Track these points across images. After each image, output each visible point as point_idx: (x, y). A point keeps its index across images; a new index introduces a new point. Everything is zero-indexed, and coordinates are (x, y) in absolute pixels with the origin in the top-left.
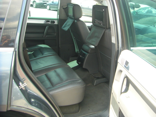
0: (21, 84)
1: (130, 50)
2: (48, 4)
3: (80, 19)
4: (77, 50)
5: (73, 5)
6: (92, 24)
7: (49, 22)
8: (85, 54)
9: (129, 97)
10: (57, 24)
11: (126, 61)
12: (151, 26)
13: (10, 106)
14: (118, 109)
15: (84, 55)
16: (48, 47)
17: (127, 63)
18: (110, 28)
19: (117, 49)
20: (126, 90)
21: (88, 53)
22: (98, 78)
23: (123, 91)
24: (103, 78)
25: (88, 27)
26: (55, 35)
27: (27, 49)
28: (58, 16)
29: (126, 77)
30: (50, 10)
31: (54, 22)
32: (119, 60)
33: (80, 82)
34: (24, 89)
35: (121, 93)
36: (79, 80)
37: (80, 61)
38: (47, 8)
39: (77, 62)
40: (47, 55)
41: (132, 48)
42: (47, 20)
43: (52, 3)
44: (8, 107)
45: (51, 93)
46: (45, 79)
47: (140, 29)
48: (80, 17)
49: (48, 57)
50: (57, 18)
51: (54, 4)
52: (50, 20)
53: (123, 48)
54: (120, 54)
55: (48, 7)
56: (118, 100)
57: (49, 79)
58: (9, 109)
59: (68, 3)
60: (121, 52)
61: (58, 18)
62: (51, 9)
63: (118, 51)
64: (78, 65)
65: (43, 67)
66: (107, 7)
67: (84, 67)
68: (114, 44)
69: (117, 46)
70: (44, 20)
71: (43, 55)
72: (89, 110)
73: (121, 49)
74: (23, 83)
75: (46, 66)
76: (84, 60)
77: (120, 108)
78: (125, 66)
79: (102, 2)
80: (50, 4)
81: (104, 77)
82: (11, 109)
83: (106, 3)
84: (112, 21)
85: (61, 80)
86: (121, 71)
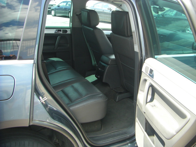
0: (41, 98)
1: (155, 58)
2: (52, 9)
3: (96, 26)
4: (94, 63)
5: (88, 11)
6: (111, 32)
7: (61, 31)
8: (104, 66)
9: (155, 106)
10: (70, 33)
11: (151, 69)
12: (179, 31)
13: (33, 120)
14: (145, 120)
15: (104, 68)
16: (61, 60)
17: (151, 71)
18: (131, 36)
19: (141, 58)
20: (152, 100)
21: (108, 64)
22: (121, 93)
23: (148, 101)
24: (126, 93)
25: (106, 35)
26: (69, 46)
27: (45, 61)
28: (71, 23)
29: (151, 86)
30: (55, 16)
31: (66, 31)
32: (143, 70)
33: (101, 96)
34: (44, 103)
35: (147, 103)
36: (100, 94)
37: (99, 74)
38: (51, 14)
39: (95, 76)
40: (61, 69)
41: (156, 56)
42: (59, 29)
43: (58, 7)
44: (30, 121)
45: (71, 108)
46: (62, 95)
47: (166, 36)
48: (97, 24)
49: (62, 72)
50: (69, 26)
51: (61, 8)
52: (62, 29)
53: (147, 57)
54: (144, 62)
55: (53, 12)
56: (143, 110)
57: (66, 95)
58: (31, 124)
59: (82, 9)
60: (144, 60)
61: (71, 26)
62: (57, 15)
63: (142, 60)
64: (97, 79)
65: (58, 82)
66: (127, 13)
67: (104, 81)
68: (137, 53)
69: (140, 54)
70: (55, 30)
71: (56, 70)
72: (112, 127)
73: (144, 58)
74: (43, 97)
75: (61, 81)
76: (103, 72)
77: (147, 118)
78: (149, 75)
79: (121, 5)
80: (55, 9)
81: (127, 91)
82: (33, 124)
83: (125, 6)
84: (133, 28)
85: (80, 95)
86: (146, 80)
